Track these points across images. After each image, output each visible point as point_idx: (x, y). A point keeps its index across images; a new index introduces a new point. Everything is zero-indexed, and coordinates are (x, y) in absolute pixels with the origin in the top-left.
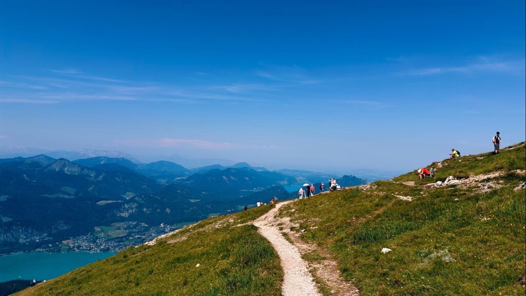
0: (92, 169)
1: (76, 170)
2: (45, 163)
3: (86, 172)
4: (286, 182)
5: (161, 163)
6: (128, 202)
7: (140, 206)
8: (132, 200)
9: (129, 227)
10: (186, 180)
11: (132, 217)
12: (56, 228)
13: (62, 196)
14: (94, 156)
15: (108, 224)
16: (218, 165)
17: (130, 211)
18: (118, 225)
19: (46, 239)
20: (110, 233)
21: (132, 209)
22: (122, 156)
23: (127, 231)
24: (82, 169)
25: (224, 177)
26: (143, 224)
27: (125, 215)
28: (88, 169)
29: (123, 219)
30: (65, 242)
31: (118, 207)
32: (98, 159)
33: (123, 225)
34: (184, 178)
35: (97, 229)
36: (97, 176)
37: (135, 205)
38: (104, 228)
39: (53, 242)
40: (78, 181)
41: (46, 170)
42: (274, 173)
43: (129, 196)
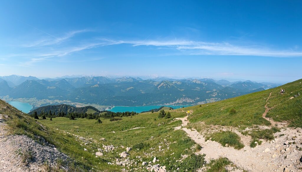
0: (204, 82)
1: (199, 82)
2: (191, 80)
3: (202, 83)
4: (264, 87)
5: (222, 80)
6: (215, 92)
7: (218, 93)
8: (216, 91)
9: (215, 100)
10: (231, 86)
11: (216, 97)
12: (196, 99)
13: (197, 90)
14: (203, 78)
15: (210, 98)
16: (240, 81)
17: (215, 95)
18: (213, 99)
19: (194, 102)
20: (210, 101)
21: (216, 94)
22: (211, 78)
23: (215, 101)
24: (201, 82)
25: (243, 85)
26: (219, 99)
27: (214, 96)
28: (203, 82)
29: (214, 97)
30: (198, 103)
31: (212, 93)
32: (205, 79)
33: (214, 99)
34: (230, 85)
35: (207, 100)
36: (205, 84)
37: (217, 93)
38: (209, 99)
39: (196, 103)
40: (200, 85)
41: (192, 82)
42: (260, 84)
43: (214, 90)
